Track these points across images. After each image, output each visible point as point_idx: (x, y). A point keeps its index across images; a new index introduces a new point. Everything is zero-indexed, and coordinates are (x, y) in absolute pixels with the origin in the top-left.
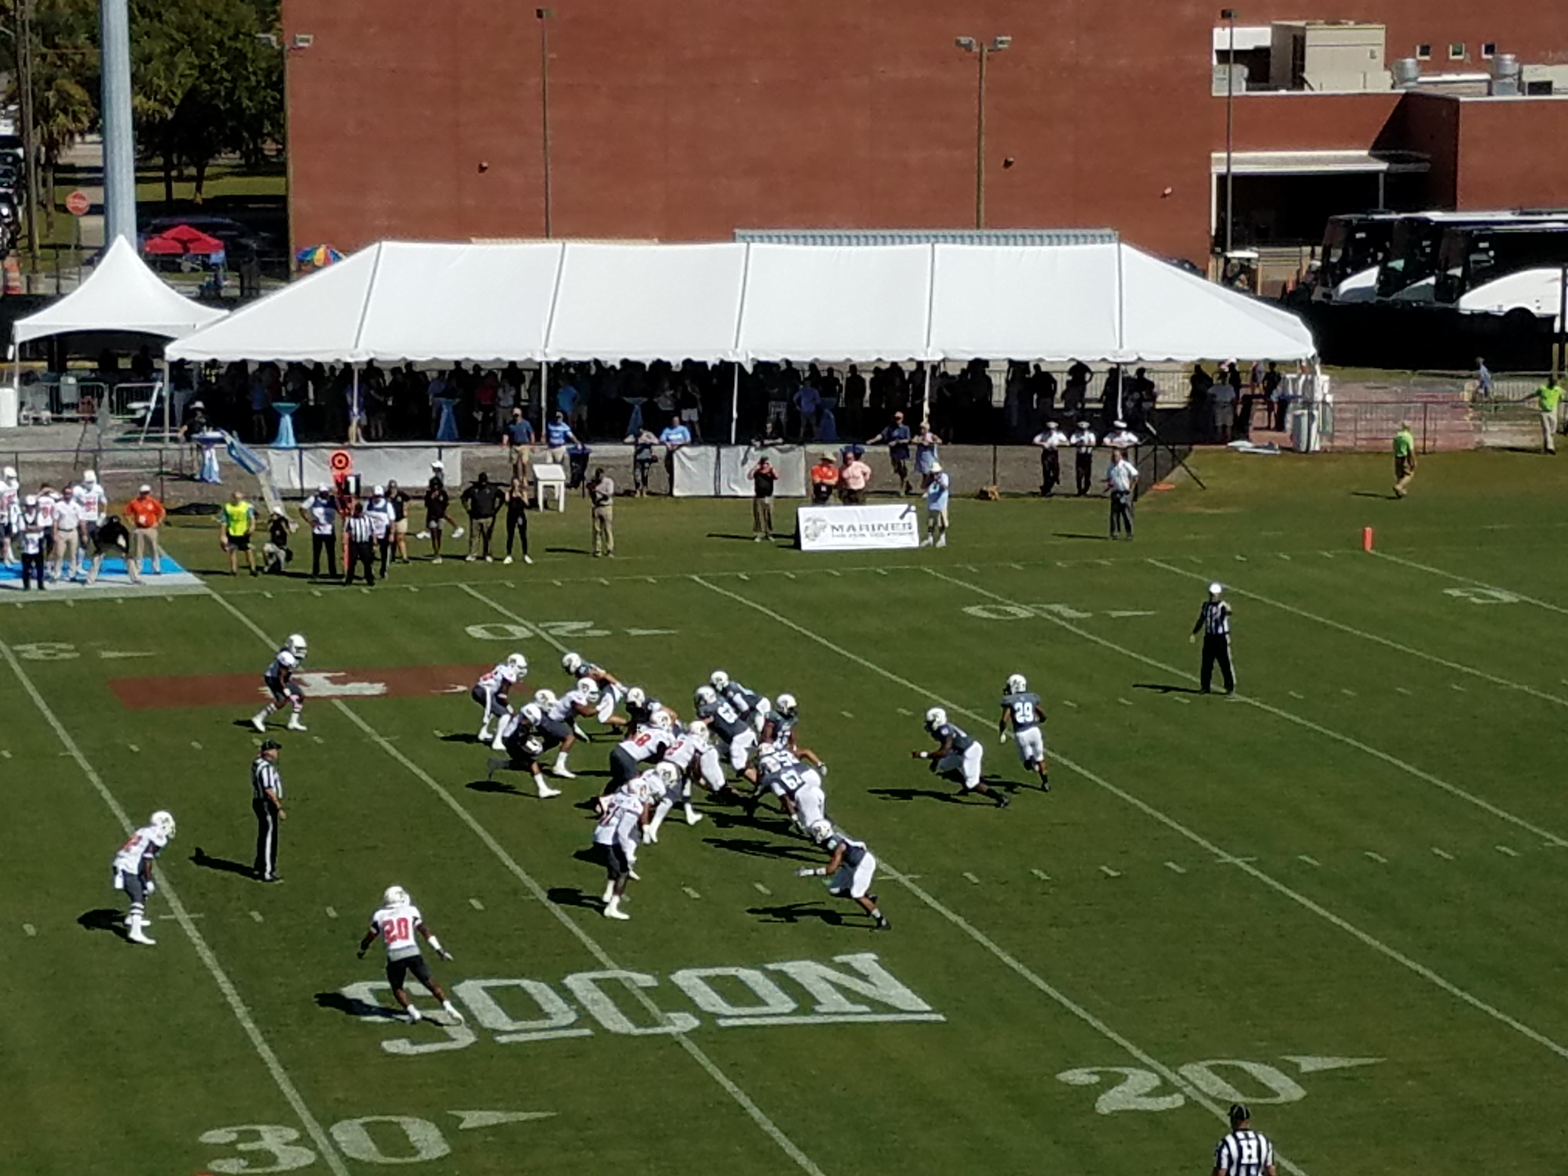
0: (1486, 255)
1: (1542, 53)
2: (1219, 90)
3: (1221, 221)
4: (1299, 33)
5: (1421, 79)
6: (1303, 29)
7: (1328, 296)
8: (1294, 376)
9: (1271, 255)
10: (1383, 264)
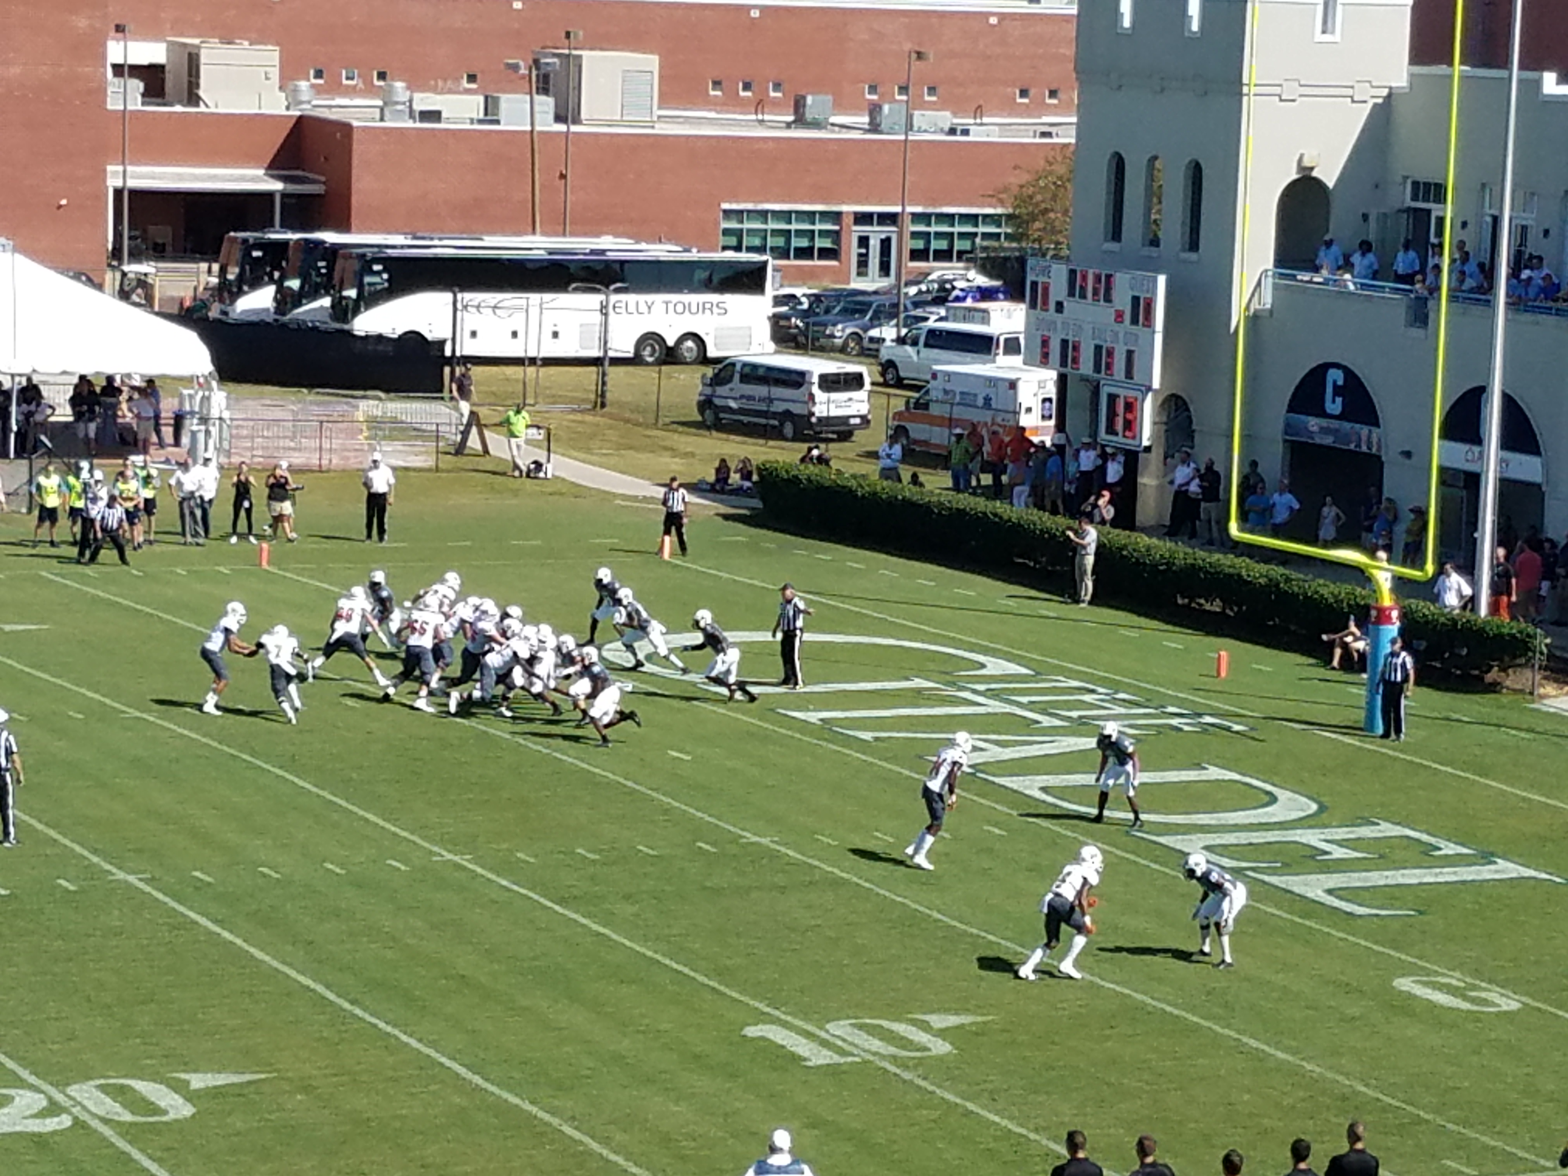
0: (378, 279)
1: (432, 83)
2: (114, 104)
3: (118, 235)
4: (195, 51)
5: (315, 102)
6: (198, 47)
7: (225, 313)
8: (192, 392)
9: (167, 270)
10: (280, 284)
